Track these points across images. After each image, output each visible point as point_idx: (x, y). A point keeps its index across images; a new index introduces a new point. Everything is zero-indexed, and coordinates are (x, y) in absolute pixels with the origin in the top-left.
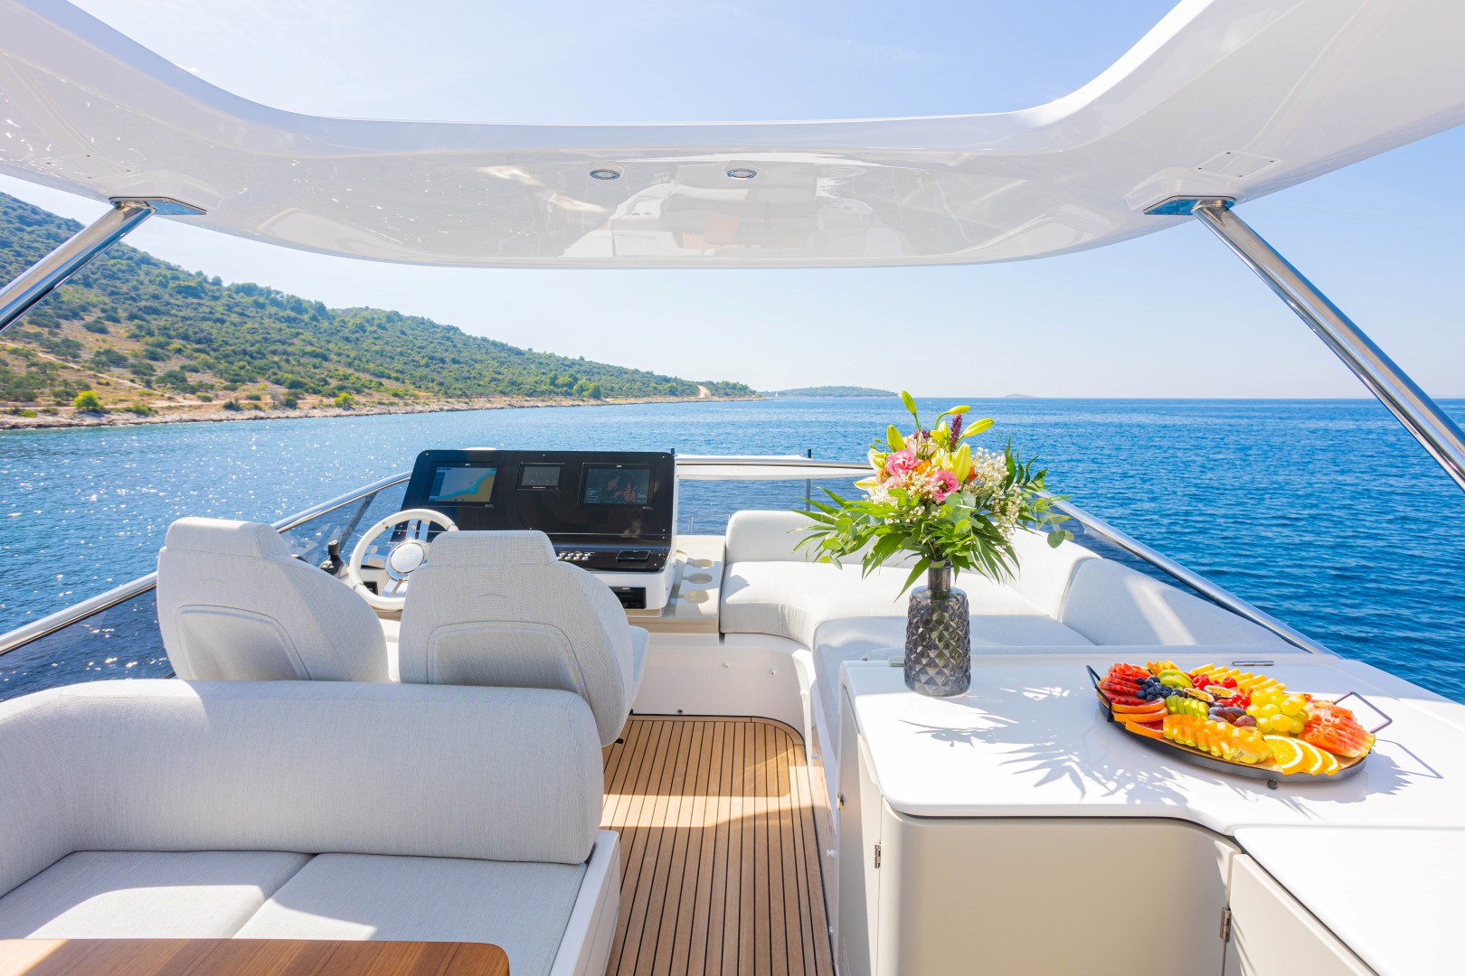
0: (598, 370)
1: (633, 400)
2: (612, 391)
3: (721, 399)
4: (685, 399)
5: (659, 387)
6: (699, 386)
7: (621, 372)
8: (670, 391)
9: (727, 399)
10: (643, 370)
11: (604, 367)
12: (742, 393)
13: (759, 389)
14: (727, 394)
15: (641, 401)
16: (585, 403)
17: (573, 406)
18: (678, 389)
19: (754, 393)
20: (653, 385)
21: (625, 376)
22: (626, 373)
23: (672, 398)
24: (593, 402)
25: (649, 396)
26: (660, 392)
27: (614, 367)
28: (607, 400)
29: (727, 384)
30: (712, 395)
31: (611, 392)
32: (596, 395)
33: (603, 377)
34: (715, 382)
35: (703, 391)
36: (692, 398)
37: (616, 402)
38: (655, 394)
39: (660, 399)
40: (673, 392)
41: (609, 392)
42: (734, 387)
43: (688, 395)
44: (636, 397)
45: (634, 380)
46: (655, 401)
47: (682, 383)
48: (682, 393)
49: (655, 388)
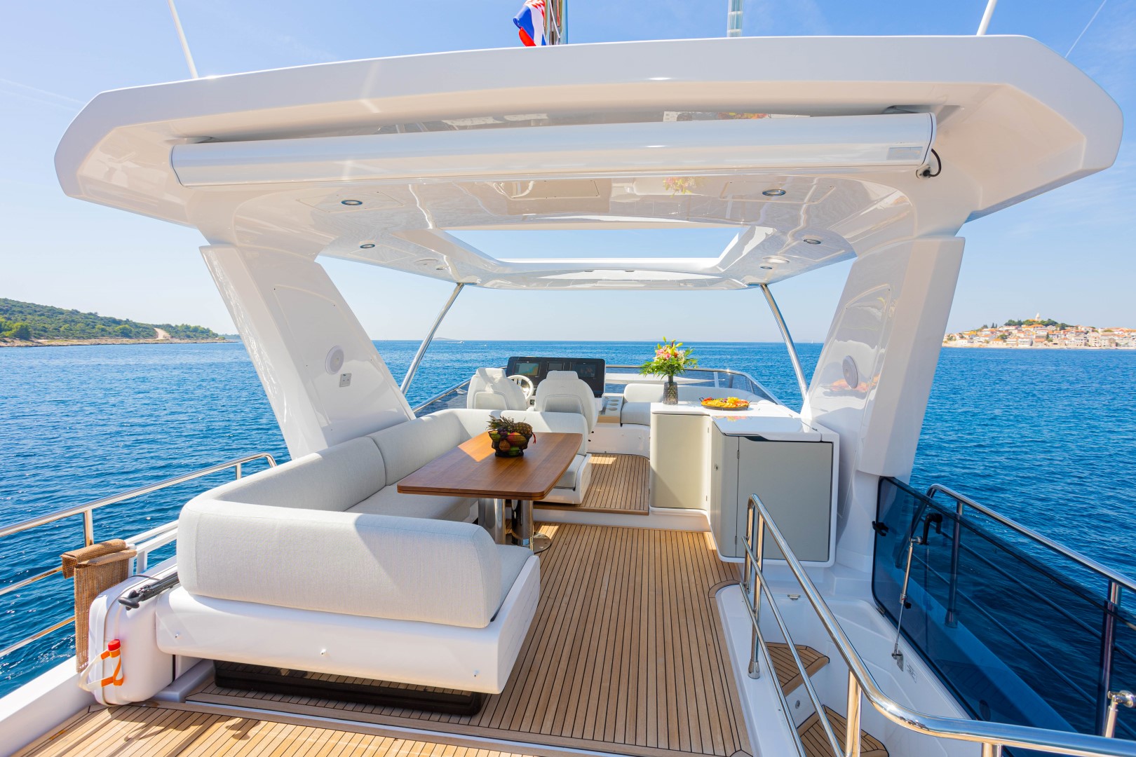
0: (19, 309)
1: (75, 342)
2: (45, 331)
3: (182, 341)
4: (141, 341)
5: (107, 328)
6: (156, 329)
7: (53, 312)
8: (121, 333)
9: (190, 341)
10: (84, 310)
11: (29, 306)
12: (205, 335)
13: (220, 333)
14: (189, 337)
15: (86, 342)
16: (9, 344)
18: (132, 331)
19: (216, 335)
20: (99, 326)
21: (61, 316)
22: (63, 314)
23: (125, 340)
24: (18, 342)
25: (95, 337)
26: (110, 333)
27: (42, 307)
28: (39, 341)
29: (188, 327)
30: (172, 337)
31: (43, 333)
32: (24, 334)
33: (29, 316)
34: (174, 325)
35: (161, 334)
36: (150, 340)
37: (53, 343)
38: (103, 336)
39: (110, 341)
40: (126, 334)
41: (42, 333)
42: (196, 330)
43: (144, 337)
44: (79, 338)
45: (73, 321)
46: (104, 342)
47: (136, 325)
48: (137, 335)
49: (103, 330)
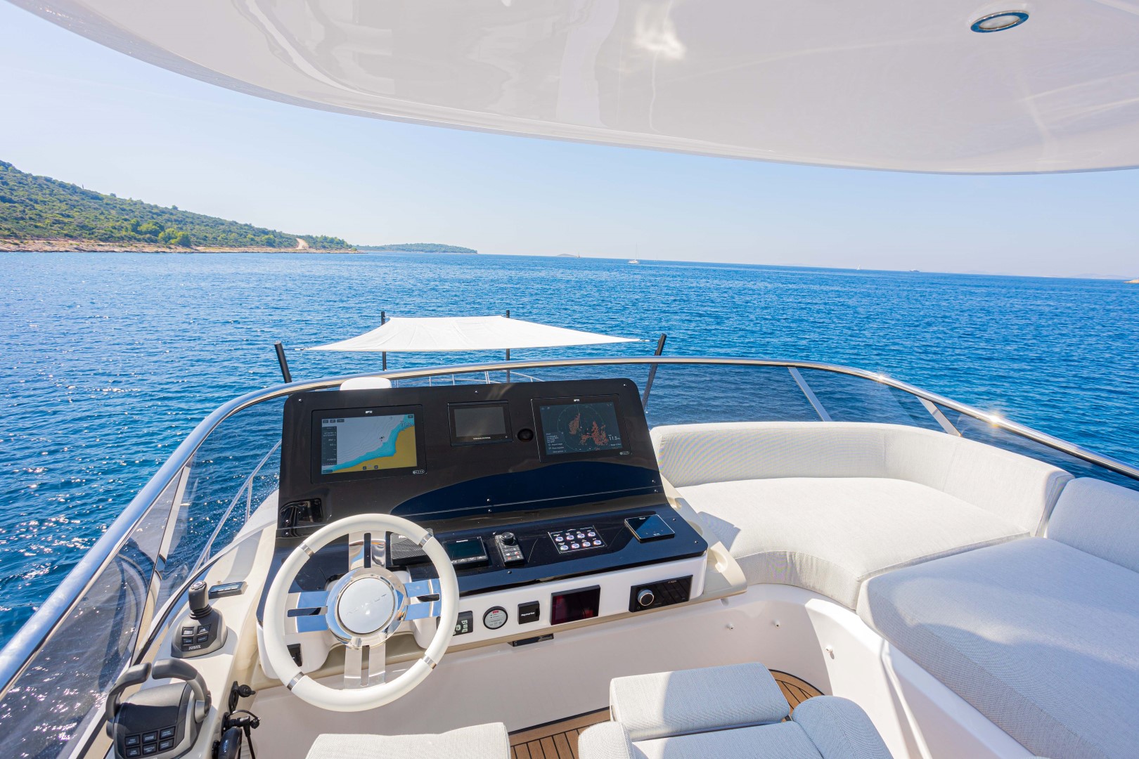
0: (190, 220)
1: (227, 249)
2: (205, 240)
3: (318, 251)
4: (282, 250)
5: (256, 238)
6: (298, 239)
7: (217, 223)
8: (267, 242)
9: (324, 251)
10: (241, 222)
11: (199, 217)
12: (339, 246)
13: (354, 244)
14: (324, 247)
15: (236, 250)
16: (172, 250)
17: (157, 252)
18: (274, 241)
19: (351, 247)
20: (250, 236)
21: (221, 227)
22: (223, 224)
23: (269, 249)
24: (180, 249)
25: (245, 246)
26: (257, 243)
27: (210, 218)
28: (198, 248)
29: (325, 238)
30: (310, 247)
31: (204, 241)
32: (185, 242)
33: (197, 226)
34: (314, 236)
35: (302, 244)
36: (290, 250)
37: (207, 251)
38: (252, 245)
39: (256, 249)
40: (270, 243)
41: (202, 241)
42: (332, 241)
43: (286, 247)
44: (231, 246)
45: (230, 231)
46: (251, 250)
47: (281, 235)
48: (280, 245)
49: (252, 240)
